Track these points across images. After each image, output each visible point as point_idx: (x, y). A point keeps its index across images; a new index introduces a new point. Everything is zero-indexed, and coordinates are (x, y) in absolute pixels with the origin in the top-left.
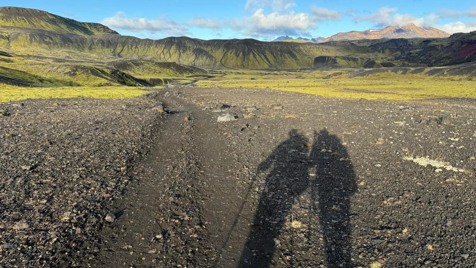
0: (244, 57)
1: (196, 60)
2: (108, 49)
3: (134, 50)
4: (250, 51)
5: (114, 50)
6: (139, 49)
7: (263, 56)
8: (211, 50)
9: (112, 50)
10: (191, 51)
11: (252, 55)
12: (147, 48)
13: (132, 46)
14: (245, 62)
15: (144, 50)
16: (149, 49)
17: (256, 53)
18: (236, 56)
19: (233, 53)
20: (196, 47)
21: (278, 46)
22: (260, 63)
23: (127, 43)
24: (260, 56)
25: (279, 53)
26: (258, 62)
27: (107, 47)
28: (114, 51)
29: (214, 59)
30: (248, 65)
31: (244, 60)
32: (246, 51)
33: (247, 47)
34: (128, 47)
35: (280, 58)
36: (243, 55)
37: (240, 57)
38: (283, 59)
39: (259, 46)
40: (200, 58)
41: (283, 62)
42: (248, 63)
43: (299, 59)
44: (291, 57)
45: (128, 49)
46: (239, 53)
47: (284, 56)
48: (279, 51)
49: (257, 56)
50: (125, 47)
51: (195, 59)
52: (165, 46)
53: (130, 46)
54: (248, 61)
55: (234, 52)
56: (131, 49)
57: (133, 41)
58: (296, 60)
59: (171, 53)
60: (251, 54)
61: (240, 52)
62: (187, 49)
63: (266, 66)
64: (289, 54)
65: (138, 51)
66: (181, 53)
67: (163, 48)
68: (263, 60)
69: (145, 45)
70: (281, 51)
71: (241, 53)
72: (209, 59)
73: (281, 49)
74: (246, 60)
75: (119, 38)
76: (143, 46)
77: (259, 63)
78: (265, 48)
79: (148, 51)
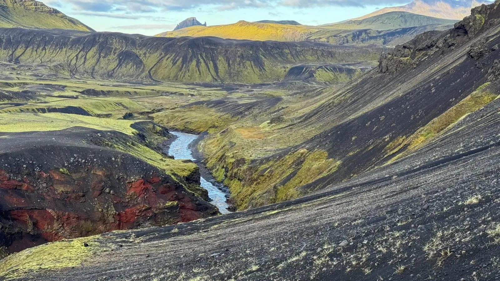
0: (182, 66)
1: (117, 68)
2: (5, 51)
3: (39, 53)
4: (194, 55)
5: (13, 52)
6: (47, 51)
7: (211, 64)
8: (145, 54)
9: (11, 52)
10: (116, 55)
11: (194, 63)
12: (58, 49)
13: (38, 47)
14: (181, 73)
15: (53, 52)
16: (60, 52)
17: (202, 60)
18: (172, 63)
19: (170, 59)
20: (125, 49)
21: (239, 49)
22: (202, 75)
23: (34, 43)
24: (207, 65)
25: (238, 59)
26: (200, 72)
27: (5, 49)
28: (12, 55)
29: (142, 67)
30: (184, 76)
31: (181, 70)
32: (189, 57)
33: (193, 51)
34: (33, 49)
35: (236, 66)
36: (181, 63)
37: (177, 65)
38: (241, 69)
39: (212, 49)
40: (124, 65)
41: (238, 74)
42: (185, 73)
43: (266, 69)
44: (255, 65)
45: (32, 51)
46: (178, 59)
47: (243, 64)
48: (239, 57)
49: (203, 64)
50: (28, 49)
51: (117, 66)
52: (84, 48)
53: (36, 46)
54: (185, 72)
55: (172, 57)
56: (36, 51)
57: (41, 40)
58: (260, 70)
59: (87, 57)
60: (194, 61)
61: (180, 57)
62: (111, 52)
63: (209, 79)
64: (254, 61)
65: (45, 54)
66: (101, 58)
67: (79, 50)
68: (209, 69)
69: (56, 46)
70: (242, 57)
71: (181, 59)
72: (135, 67)
73: (242, 54)
74: (184, 70)
75: (23, 35)
76: (54, 47)
77: (200, 74)
78: (220, 53)
79: (58, 53)
